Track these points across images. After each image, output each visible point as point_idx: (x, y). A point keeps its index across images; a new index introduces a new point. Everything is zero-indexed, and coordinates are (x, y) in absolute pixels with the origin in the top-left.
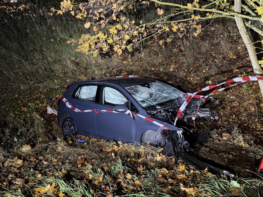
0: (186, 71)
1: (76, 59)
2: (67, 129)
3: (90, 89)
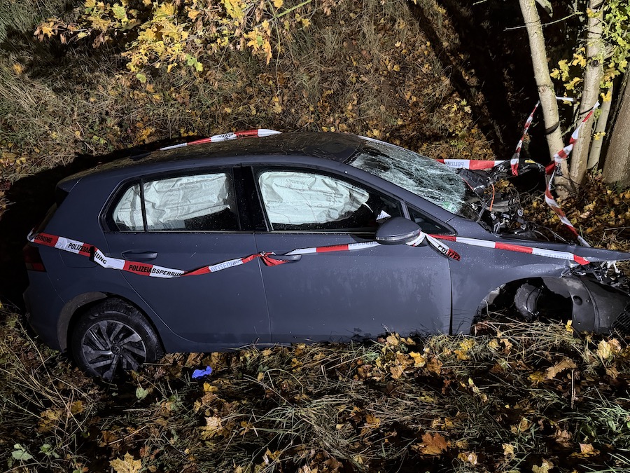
0: (311, 109)
2: (101, 347)
3: (185, 187)
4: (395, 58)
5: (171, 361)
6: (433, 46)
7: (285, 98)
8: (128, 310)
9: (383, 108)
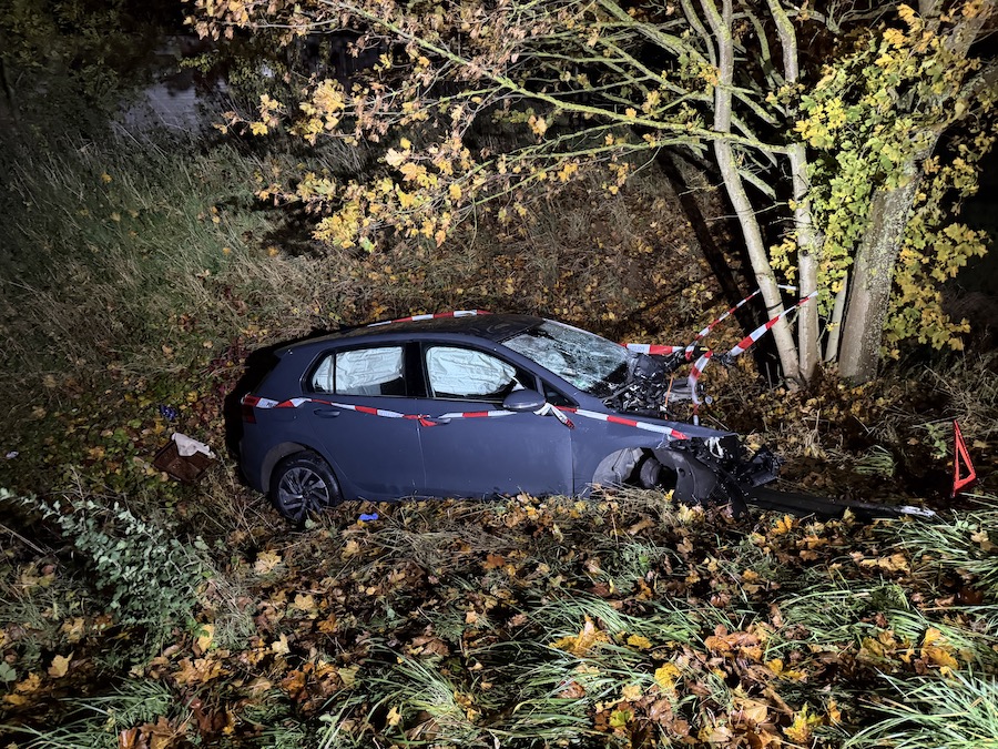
0: (546, 290)
1: (214, 273)
2: (294, 491)
3: (369, 358)
4: (649, 240)
5: (348, 507)
6: (693, 226)
7: (519, 279)
8: (316, 460)
9: (626, 291)
